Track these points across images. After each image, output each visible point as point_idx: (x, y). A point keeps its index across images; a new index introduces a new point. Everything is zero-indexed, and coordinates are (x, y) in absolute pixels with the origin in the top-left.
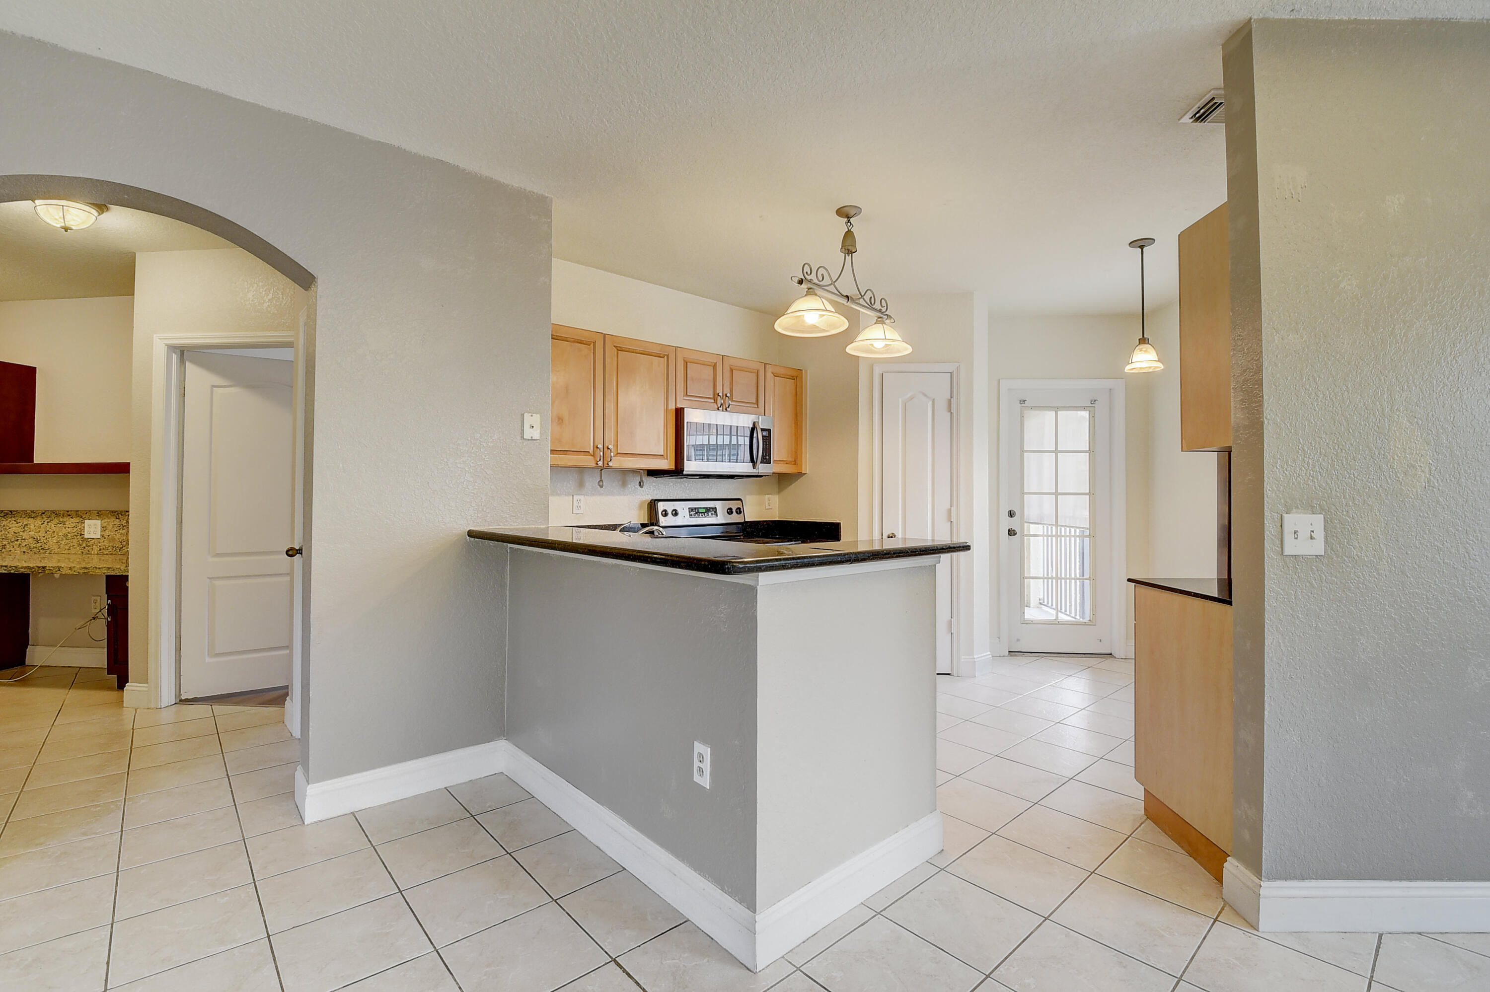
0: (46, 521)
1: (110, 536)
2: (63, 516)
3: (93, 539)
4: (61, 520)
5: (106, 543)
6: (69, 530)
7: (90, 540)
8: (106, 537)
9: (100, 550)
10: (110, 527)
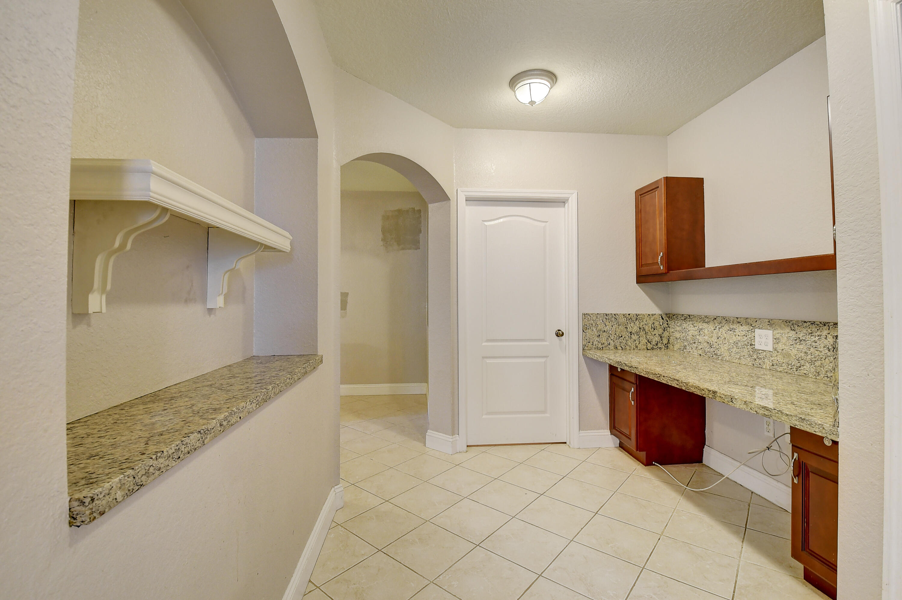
0: (718, 327)
1: (784, 351)
2: (733, 323)
3: (765, 351)
4: (732, 327)
5: (780, 359)
6: (739, 338)
7: (761, 351)
8: (780, 351)
9: (773, 365)
10: (784, 340)
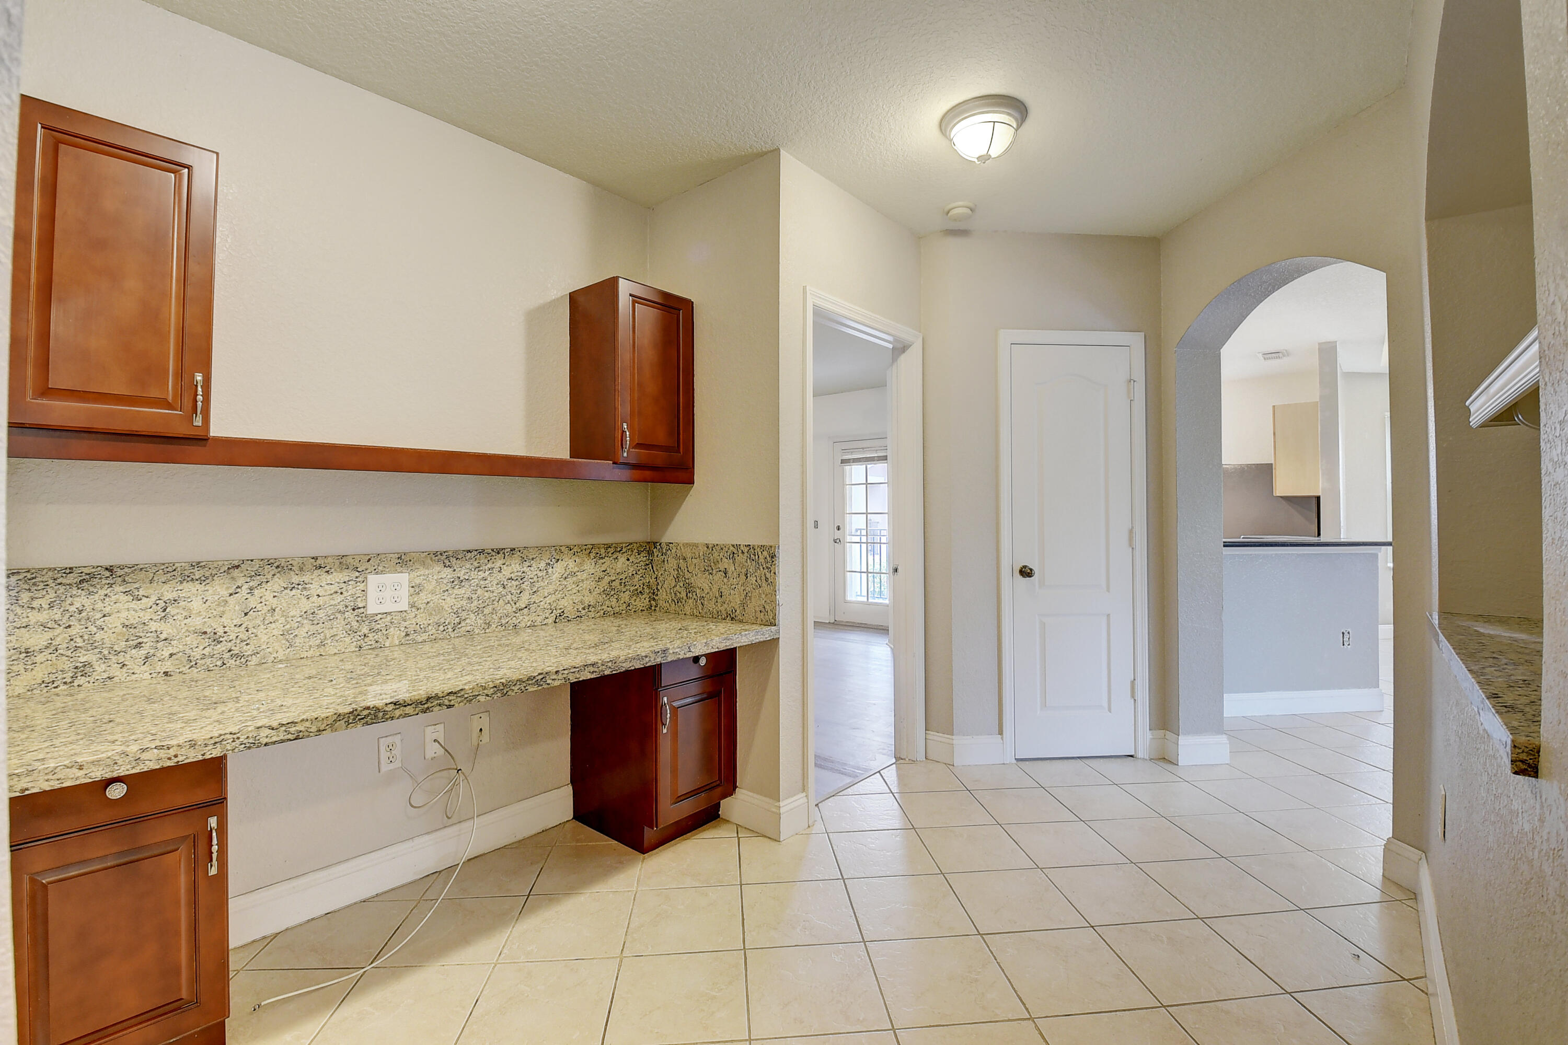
0: (246, 586)
1: (431, 604)
2: (301, 569)
3: (390, 613)
4: (296, 579)
5: (422, 619)
6: (321, 601)
7: (380, 616)
8: (422, 606)
9: (407, 635)
10: (430, 587)
